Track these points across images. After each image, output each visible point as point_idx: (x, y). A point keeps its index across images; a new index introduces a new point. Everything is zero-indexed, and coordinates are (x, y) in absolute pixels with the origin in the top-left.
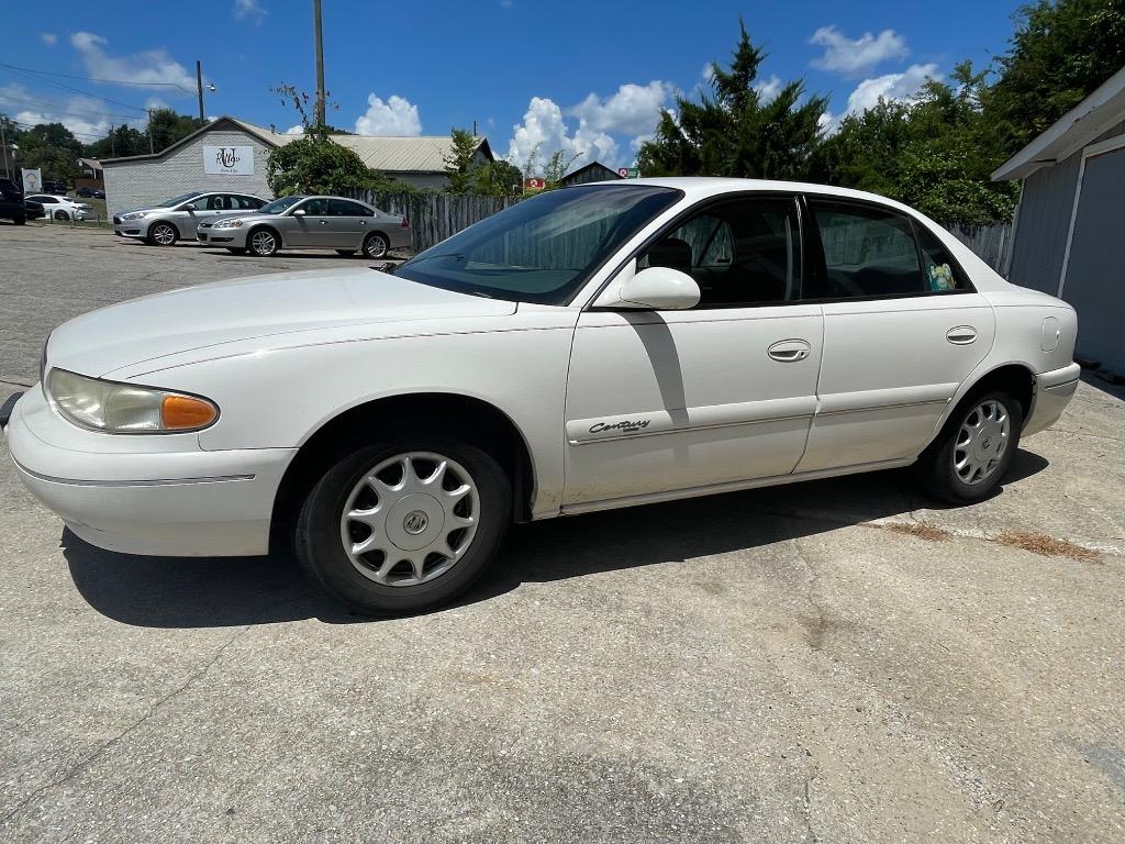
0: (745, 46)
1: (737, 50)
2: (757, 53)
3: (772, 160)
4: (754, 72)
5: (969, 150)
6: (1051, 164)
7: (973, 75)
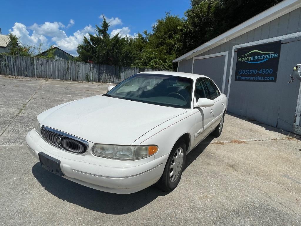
0: (105, 22)
1: (103, 23)
2: (108, 24)
3: (116, 52)
4: (107, 29)
5: (157, 53)
6: (186, 60)
7: (147, 34)
